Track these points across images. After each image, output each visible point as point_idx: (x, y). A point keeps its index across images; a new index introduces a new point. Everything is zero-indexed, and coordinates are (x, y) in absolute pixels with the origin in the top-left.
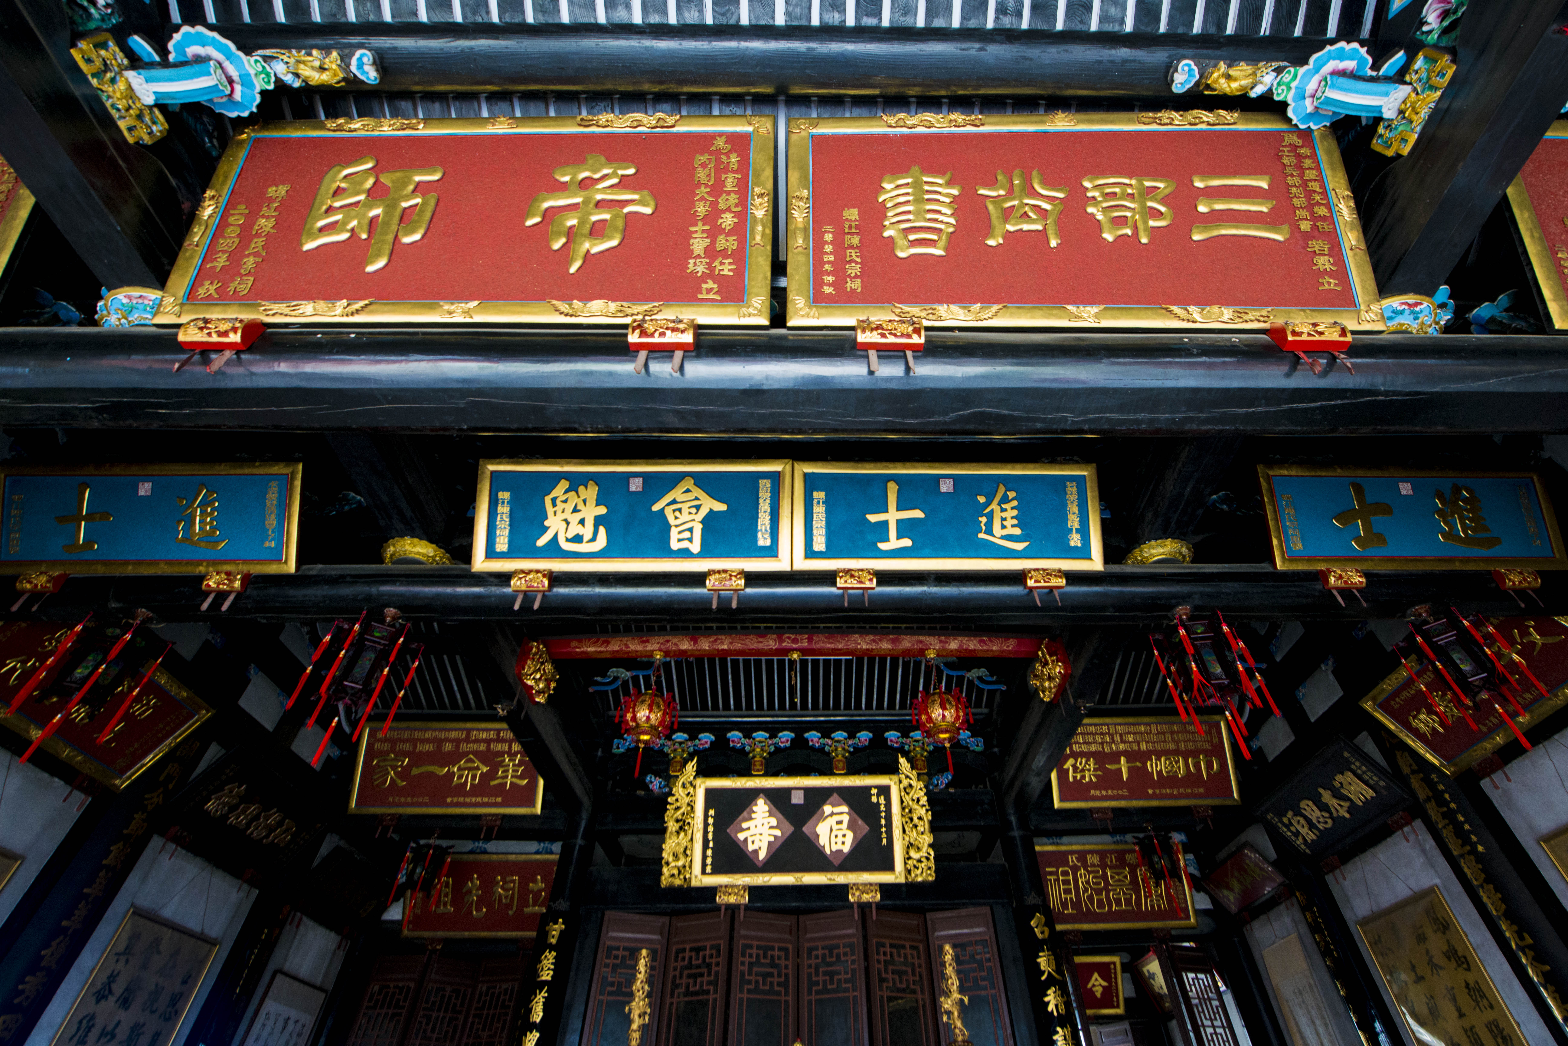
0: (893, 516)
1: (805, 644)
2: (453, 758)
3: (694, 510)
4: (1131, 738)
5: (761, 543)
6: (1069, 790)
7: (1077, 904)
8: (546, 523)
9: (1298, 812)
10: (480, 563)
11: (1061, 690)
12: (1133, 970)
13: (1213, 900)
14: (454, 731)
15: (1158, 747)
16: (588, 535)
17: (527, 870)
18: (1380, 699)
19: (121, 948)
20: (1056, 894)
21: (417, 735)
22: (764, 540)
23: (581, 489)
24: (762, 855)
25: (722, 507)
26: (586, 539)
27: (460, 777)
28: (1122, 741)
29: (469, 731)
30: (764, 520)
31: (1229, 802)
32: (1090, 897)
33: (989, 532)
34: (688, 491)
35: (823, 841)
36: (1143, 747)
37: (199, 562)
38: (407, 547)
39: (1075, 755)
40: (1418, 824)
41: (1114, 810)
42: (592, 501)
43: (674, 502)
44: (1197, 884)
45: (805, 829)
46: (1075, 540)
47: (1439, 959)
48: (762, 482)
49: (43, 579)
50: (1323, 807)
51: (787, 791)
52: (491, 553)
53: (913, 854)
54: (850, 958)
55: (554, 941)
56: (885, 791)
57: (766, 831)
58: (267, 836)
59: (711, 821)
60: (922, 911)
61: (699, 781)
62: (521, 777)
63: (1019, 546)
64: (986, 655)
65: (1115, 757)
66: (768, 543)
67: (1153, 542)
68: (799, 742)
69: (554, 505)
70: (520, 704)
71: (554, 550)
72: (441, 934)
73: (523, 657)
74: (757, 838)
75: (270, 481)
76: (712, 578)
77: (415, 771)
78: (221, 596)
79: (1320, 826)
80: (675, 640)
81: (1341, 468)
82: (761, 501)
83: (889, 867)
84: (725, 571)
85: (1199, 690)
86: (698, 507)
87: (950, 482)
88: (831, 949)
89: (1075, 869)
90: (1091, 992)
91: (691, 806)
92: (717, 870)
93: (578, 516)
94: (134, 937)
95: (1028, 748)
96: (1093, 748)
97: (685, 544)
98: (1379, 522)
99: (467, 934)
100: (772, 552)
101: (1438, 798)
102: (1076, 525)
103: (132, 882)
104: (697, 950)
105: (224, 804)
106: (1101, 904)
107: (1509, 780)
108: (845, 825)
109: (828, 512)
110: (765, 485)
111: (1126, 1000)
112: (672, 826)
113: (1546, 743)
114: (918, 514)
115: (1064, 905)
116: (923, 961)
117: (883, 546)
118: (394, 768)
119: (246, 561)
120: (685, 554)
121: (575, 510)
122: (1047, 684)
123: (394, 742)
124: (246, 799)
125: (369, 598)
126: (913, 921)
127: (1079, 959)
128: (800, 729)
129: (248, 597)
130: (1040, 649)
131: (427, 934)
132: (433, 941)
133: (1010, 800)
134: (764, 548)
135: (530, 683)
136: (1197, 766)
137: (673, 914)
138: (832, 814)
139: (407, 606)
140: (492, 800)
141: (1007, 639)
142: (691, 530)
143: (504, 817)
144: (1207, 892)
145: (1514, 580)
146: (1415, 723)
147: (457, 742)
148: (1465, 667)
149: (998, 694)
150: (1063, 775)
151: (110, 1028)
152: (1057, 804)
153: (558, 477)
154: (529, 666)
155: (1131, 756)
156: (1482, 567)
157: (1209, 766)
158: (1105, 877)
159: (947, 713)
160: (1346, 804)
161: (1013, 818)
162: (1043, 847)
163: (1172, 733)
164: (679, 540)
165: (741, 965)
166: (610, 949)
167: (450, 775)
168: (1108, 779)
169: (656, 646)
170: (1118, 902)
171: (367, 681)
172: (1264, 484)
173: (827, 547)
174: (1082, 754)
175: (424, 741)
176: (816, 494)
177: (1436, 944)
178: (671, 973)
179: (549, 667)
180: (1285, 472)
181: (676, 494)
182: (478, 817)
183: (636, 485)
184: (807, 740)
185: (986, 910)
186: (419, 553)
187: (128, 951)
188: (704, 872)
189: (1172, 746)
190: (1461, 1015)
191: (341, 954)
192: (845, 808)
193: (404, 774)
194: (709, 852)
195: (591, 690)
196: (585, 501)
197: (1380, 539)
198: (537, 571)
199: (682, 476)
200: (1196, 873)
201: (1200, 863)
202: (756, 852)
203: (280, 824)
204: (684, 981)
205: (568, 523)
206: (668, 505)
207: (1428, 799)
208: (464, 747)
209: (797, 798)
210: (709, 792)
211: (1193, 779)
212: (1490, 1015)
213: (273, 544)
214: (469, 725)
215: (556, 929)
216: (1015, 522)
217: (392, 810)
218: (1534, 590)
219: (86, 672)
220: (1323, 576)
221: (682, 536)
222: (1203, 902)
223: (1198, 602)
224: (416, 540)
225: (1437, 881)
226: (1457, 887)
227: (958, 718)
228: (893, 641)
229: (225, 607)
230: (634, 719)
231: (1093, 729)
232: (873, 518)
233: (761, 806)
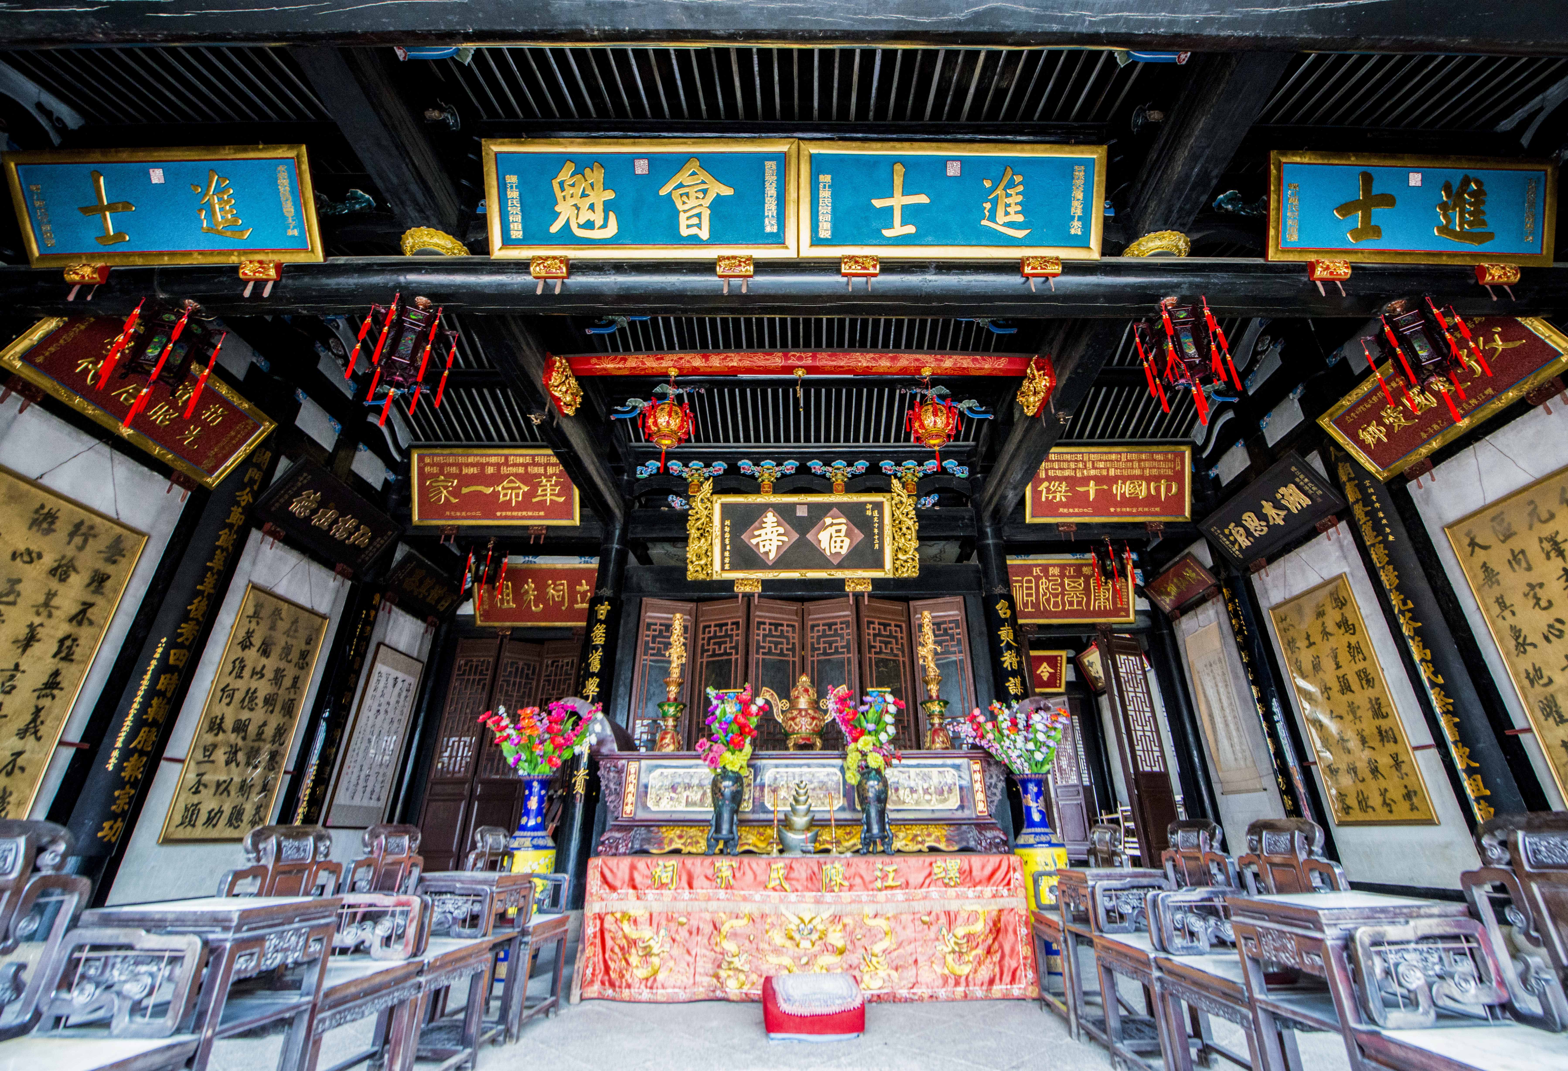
0: (898, 201)
1: (809, 362)
2: (497, 479)
3: (701, 195)
4: (1102, 465)
5: (768, 229)
6: (1040, 507)
7: (1036, 605)
8: (557, 209)
9: (1239, 524)
10: (498, 252)
11: (1045, 403)
12: (1076, 663)
13: (1152, 604)
14: (493, 457)
15: (1125, 473)
16: (599, 222)
17: (574, 576)
18: (1336, 416)
19: (250, 611)
20: (1019, 595)
21: (461, 460)
22: (770, 227)
23: (587, 171)
24: (772, 556)
25: (728, 191)
26: (597, 225)
27: (505, 495)
28: (1094, 468)
29: (507, 457)
30: (771, 207)
31: (1180, 519)
32: (1048, 600)
33: (993, 219)
34: (694, 174)
35: (824, 545)
36: (1112, 472)
37: (230, 252)
38: (426, 239)
39: (1049, 479)
40: (1343, 525)
41: (1078, 525)
42: (599, 186)
43: (681, 186)
44: (1140, 592)
45: (809, 536)
46: (1076, 228)
47: (1331, 627)
48: (768, 164)
49: (87, 271)
50: (1263, 517)
51: (793, 506)
52: (507, 242)
53: (900, 556)
54: (845, 632)
55: (602, 617)
56: (879, 506)
57: (774, 537)
58: (348, 538)
59: (727, 529)
60: (906, 600)
61: (715, 497)
62: (558, 495)
63: (1020, 234)
64: (978, 373)
65: (1085, 481)
66: (775, 229)
67: (1152, 234)
68: (803, 469)
69: (563, 190)
70: (551, 415)
71: (566, 237)
72: (508, 624)
73: (549, 369)
74: (767, 543)
75: (277, 166)
76: (723, 263)
77: (465, 490)
78: (259, 284)
79: (1256, 534)
80: (688, 358)
81: (1357, 157)
82: (767, 184)
83: (880, 565)
84: (734, 258)
85: (1172, 369)
86: (705, 192)
87: (957, 165)
88: (830, 626)
89: (1038, 578)
90: (1040, 676)
91: (709, 517)
92: (734, 567)
93: (588, 202)
94: (258, 607)
95: (1009, 464)
96: (1067, 473)
97: (694, 231)
98: (1379, 214)
99: (529, 624)
100: (778, 239)
101: (1366, 500)
102: (1079, 213)
103: (244, 564)
104: (721, 626)
105: (306, 508)
106: (1056, 604)
107: (1433, 479)
108: (843, 533)
109: (834, 196)
110: (771, 166)
111: (1068, 684)
112: (693, 533)
113: (1477, 445)
114: (923, 199)
115: (1025, 605)
116: (904, 635)
117: (887, 233)
118: (446, 488)
119: (274, 251)
120: (694, 241)
121: (584, 195)
122: (1032, 399)
123: (441, 466)
124: (323, 504)
125: (398, 286)
126: (898, 607)
127: (1033, 653)
128: (803, 458)
129: (285, 287)
130: (1028, 365)
131: (496, 624)
132: (503, 629)
133: (987, 515)
134: (771, 234)
135: (557, 394)
136: (1158, 489)
137: (699, 600)
138: (832, 525)
139: (437, 295)
140: (536, 514)
141: (999, 358)
142: (699, 215)
143: (548, 528)
144: (1147, 597)
145: (1496, 274)
146: (1362, 435)
147: (498, 466)
148: (1423, 354)
149: (986, 424)
150: (1036, 494)
151: (258, 669)
152: (1028, 519)
153: (563, 159)
154: (556, 378)
155: (1098, 480)
156: (1468, 262)
157: (1169, 488)
158: (1062, 585)
159: (938, 420)
160: (1283, 513)
161: (989, 530)
162: (1012, 561)
163: (1140, 461)
164: (688, 226)
165: (758, 635)
166: (649, 625)
167: (496, 494)
168: (1077, 500)
169: (671, 364)
170: (1071, 603)
171: (413, 357)
172: (1274, 171)
173: (833, 234)
174: (1056, 478)
175: (468, 465)
176: (822, 178)
177: (1333, 616)
178: (700, 642)
179: (573, 381)
180: (1298, 159)
181: (683, 177)
182: (526, 528)
183: (641, 167)
184: (810, 469)
185: (959, 599)
186: (438, 245)
187: (256, 615)
188: (723, 569)
189: (1138, 472)
190: (1338, 667)
191: (429, 637)
192: (843, 520)
193: (455, 492)
194: (727, 554)
195: (612, 418)
196: (592, 185)
197: (1377, 231)
198: (554, 258)
199: (688, 158)
200: (1141, 584)
201: (1146, 577)
202: (767, 553)
203: (357, 528)
204: (711, 647)
205: (578, 209)
206: (675, 189)
207: (1357, 501)
208: (504, 470)
209: (802, 512)
210: (724, 506)
211: (1152, 500)
212: (1361, 665)
213: (296, 233)
214: (506, 451)
215: (603, 610)
216: (1019, 208)
217: (451, 522)
218: (1511, 286)
219: (157, 352)
220: (1310, 267)
221: (691, 222)
222: (1143, 604)
223: (1186, 292)
224: (432, 230)
225: (1347, 569)
226: (1362, 573)
227: (948, 424)
228: (893, 359)
229: (266, 294)
230: (655, 423)
231: (1068, 457)
232: (878, 203)
233: (770, 518)
